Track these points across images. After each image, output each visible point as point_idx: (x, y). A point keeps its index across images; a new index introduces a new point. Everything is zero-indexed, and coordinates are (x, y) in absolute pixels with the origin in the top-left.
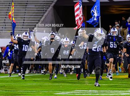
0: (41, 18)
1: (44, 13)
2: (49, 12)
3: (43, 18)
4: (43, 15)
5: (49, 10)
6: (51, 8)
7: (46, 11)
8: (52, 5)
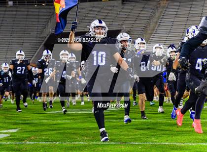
0: (34, 54)
1: (37, 50)
2: (41, 49)
3: (37, 53)
4: (35, 52)
5: (40, 47)
6: (42, 46)
7: (38, 48)
8: (43, 43)
